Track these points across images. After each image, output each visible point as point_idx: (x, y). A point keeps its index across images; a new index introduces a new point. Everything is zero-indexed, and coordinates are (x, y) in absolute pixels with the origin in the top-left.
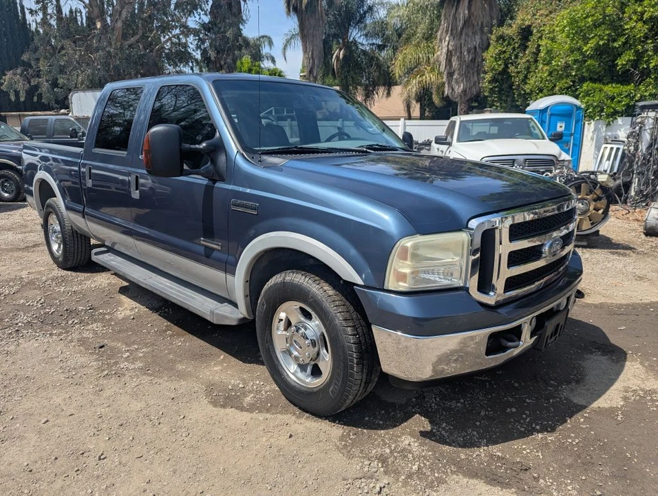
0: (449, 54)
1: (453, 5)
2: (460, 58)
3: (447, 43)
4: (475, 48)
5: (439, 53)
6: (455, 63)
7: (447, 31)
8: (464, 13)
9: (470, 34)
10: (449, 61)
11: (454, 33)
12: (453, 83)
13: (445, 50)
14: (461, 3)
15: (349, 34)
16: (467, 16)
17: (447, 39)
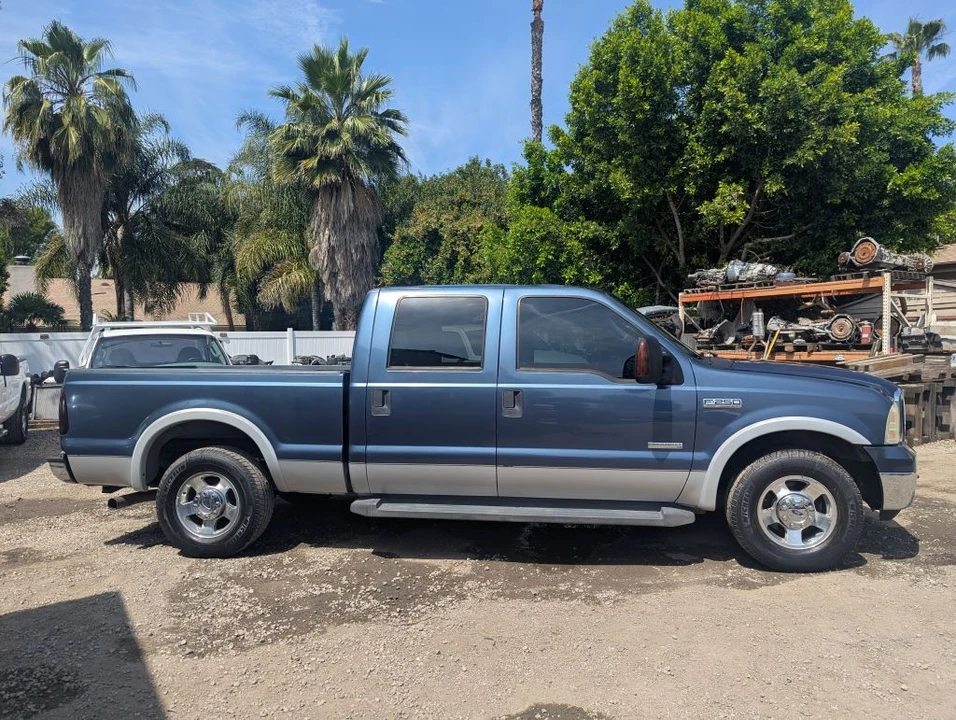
0: (331, 251)
1: (331, 194)
2: (347, 255)
3: (327, 237)
4: (363, 246)
5: (316, 248)
6: (339, 260)
7: (327, 223)
8: (348, 207)
9: (356, 230)
10: (332, 259)
11: (337, 227)
12: (338, 285)
13: (325, 245)
14: (343, 192)
15: (129, 203)
16: (352, 209)
17: (327, 232)
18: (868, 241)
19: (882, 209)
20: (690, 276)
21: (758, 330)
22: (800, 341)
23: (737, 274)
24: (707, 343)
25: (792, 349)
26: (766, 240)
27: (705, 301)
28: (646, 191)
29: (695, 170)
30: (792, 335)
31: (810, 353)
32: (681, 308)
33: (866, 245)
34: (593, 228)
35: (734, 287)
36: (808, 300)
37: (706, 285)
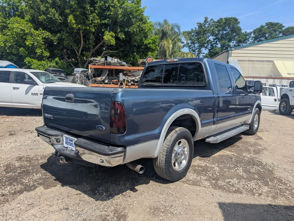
18: (150, 57)
19: (142, 48)
20: (90, 59)
21: (121, 79)
22: (132, 83)
23: (110, 61)
24: (100, 82)
25: (131, 85)
26: (110, 51)
27: (94, 68)
28: (80, 26)
29: (94, 23)
30: (130, 81)
31: (135, 86)
32: (90, 70)
33: (150, 58)
34: (47, 34)
35: (111, 65)
36: (125, 71)
37: (97, 63)
